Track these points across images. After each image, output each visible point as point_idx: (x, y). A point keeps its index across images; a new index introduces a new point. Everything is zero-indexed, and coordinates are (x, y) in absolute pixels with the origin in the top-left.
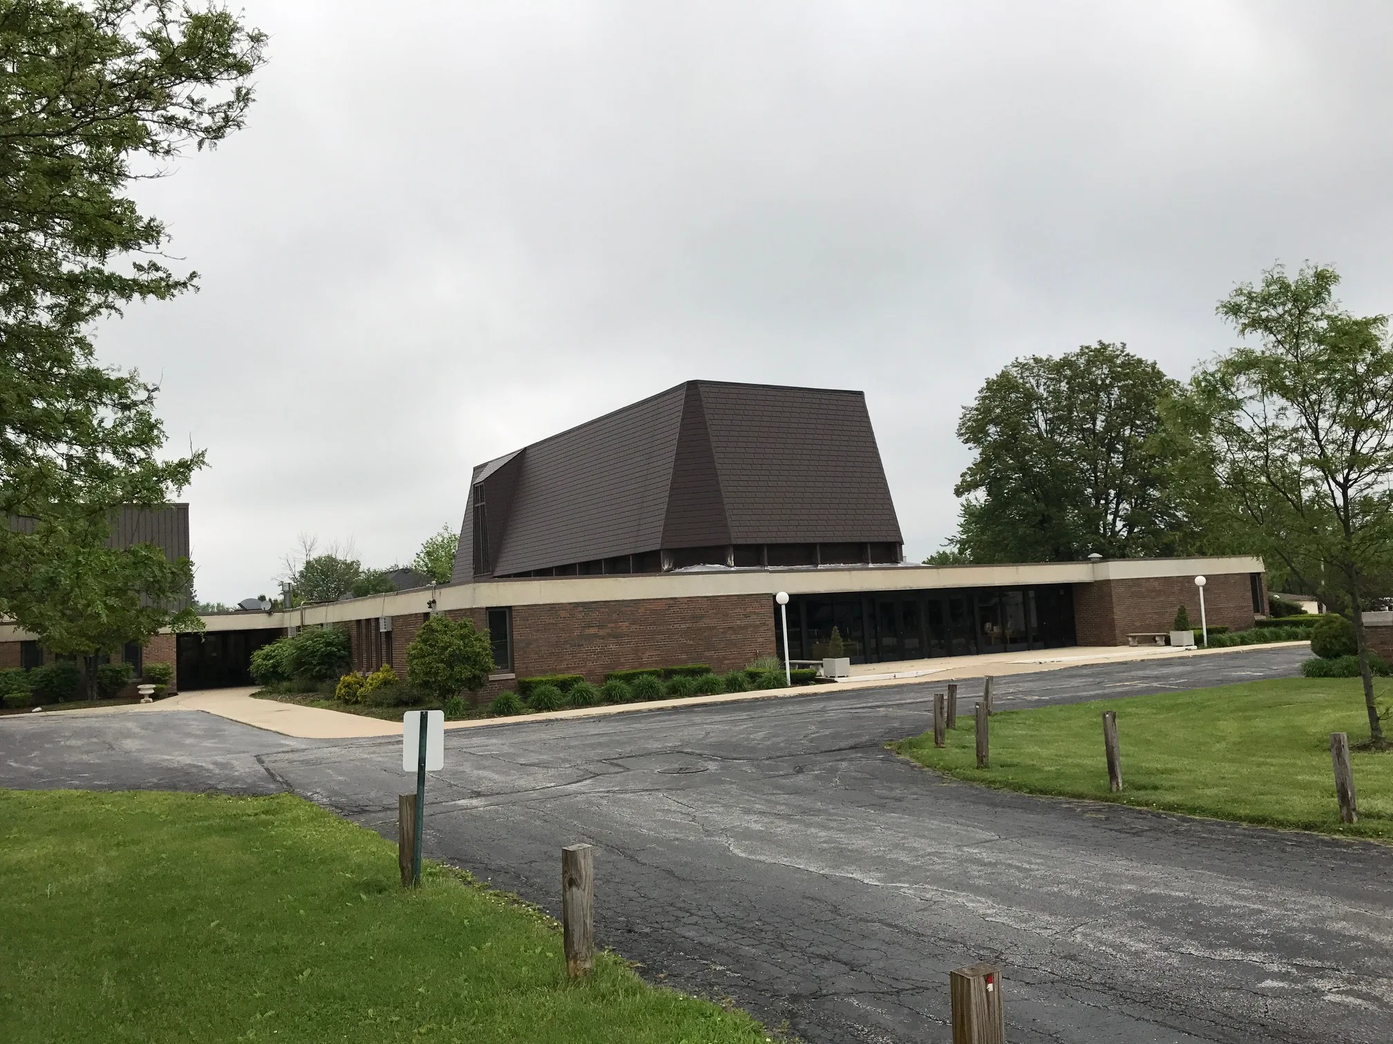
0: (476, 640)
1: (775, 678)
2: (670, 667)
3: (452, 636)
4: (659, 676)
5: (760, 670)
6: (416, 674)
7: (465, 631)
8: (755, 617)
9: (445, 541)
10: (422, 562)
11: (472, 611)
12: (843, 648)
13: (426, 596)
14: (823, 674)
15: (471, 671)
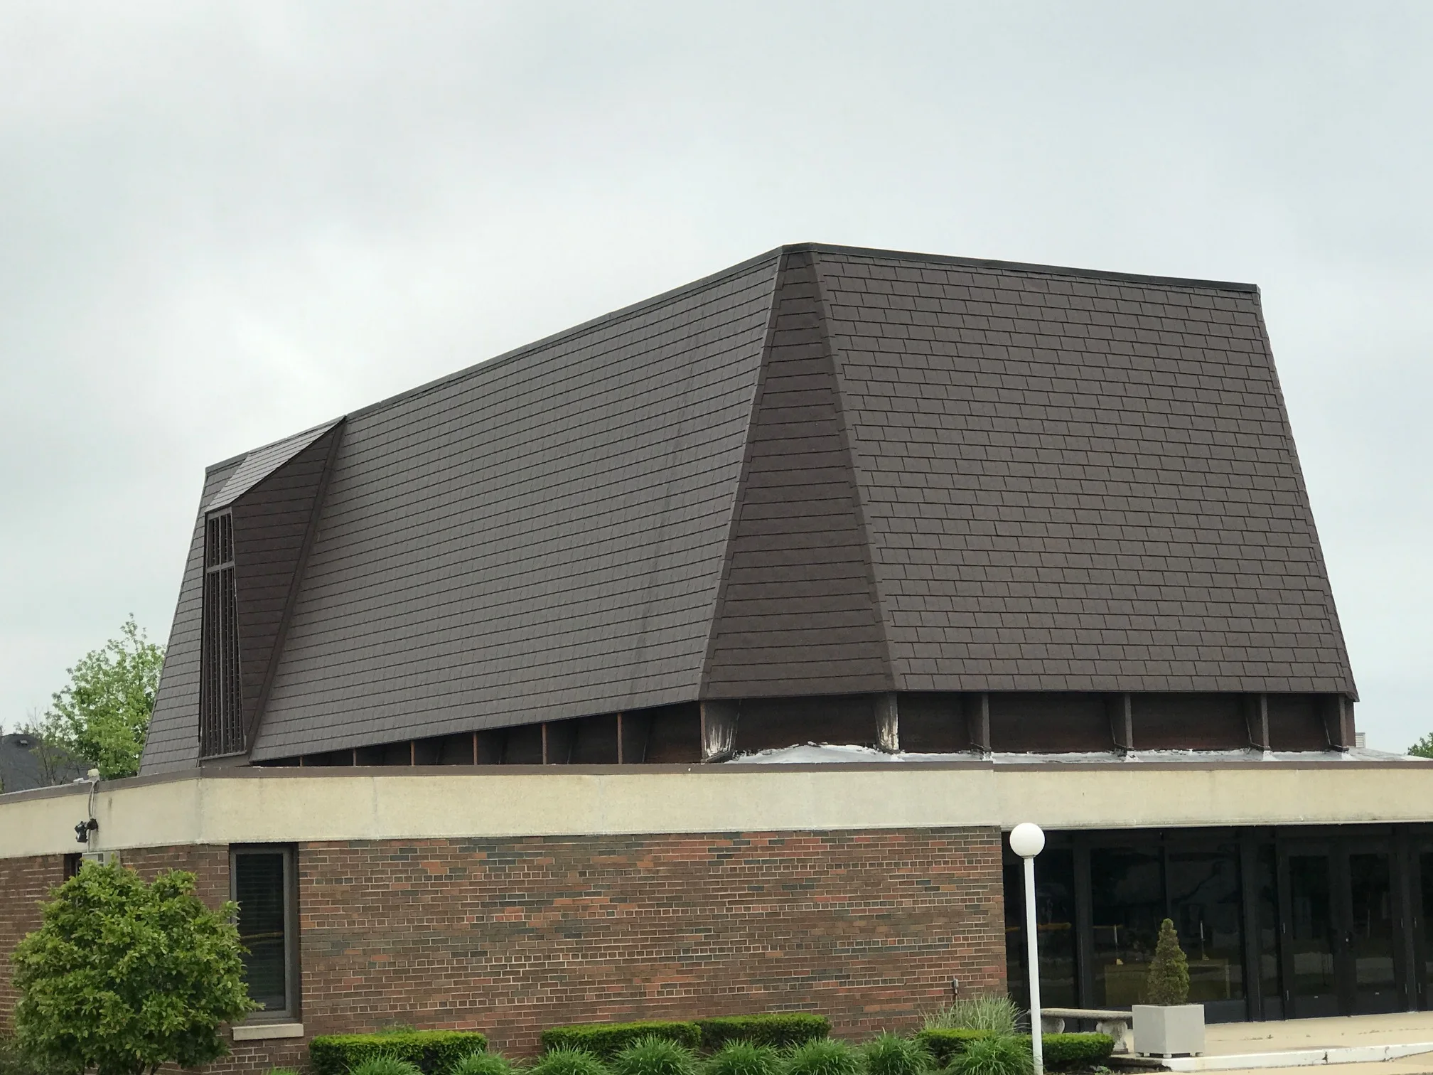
0: (202, 929)
1: (1002, 1056)
2: (722, 1020)
3: (138, 918)
4: (688, 1042)
5: (962, 1032)
6: (42, 1018)
7: (175, 904)
8: (952, 888)
9: (128, 664)
10: (65, 719)
11: (192, 854)
12: (1186, 977)
13: (74, 809)
14: (1130, 1047)
15: (186, 1014)
